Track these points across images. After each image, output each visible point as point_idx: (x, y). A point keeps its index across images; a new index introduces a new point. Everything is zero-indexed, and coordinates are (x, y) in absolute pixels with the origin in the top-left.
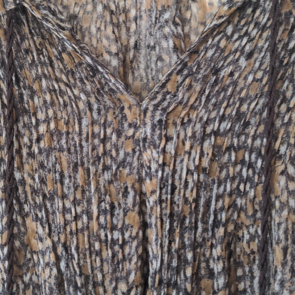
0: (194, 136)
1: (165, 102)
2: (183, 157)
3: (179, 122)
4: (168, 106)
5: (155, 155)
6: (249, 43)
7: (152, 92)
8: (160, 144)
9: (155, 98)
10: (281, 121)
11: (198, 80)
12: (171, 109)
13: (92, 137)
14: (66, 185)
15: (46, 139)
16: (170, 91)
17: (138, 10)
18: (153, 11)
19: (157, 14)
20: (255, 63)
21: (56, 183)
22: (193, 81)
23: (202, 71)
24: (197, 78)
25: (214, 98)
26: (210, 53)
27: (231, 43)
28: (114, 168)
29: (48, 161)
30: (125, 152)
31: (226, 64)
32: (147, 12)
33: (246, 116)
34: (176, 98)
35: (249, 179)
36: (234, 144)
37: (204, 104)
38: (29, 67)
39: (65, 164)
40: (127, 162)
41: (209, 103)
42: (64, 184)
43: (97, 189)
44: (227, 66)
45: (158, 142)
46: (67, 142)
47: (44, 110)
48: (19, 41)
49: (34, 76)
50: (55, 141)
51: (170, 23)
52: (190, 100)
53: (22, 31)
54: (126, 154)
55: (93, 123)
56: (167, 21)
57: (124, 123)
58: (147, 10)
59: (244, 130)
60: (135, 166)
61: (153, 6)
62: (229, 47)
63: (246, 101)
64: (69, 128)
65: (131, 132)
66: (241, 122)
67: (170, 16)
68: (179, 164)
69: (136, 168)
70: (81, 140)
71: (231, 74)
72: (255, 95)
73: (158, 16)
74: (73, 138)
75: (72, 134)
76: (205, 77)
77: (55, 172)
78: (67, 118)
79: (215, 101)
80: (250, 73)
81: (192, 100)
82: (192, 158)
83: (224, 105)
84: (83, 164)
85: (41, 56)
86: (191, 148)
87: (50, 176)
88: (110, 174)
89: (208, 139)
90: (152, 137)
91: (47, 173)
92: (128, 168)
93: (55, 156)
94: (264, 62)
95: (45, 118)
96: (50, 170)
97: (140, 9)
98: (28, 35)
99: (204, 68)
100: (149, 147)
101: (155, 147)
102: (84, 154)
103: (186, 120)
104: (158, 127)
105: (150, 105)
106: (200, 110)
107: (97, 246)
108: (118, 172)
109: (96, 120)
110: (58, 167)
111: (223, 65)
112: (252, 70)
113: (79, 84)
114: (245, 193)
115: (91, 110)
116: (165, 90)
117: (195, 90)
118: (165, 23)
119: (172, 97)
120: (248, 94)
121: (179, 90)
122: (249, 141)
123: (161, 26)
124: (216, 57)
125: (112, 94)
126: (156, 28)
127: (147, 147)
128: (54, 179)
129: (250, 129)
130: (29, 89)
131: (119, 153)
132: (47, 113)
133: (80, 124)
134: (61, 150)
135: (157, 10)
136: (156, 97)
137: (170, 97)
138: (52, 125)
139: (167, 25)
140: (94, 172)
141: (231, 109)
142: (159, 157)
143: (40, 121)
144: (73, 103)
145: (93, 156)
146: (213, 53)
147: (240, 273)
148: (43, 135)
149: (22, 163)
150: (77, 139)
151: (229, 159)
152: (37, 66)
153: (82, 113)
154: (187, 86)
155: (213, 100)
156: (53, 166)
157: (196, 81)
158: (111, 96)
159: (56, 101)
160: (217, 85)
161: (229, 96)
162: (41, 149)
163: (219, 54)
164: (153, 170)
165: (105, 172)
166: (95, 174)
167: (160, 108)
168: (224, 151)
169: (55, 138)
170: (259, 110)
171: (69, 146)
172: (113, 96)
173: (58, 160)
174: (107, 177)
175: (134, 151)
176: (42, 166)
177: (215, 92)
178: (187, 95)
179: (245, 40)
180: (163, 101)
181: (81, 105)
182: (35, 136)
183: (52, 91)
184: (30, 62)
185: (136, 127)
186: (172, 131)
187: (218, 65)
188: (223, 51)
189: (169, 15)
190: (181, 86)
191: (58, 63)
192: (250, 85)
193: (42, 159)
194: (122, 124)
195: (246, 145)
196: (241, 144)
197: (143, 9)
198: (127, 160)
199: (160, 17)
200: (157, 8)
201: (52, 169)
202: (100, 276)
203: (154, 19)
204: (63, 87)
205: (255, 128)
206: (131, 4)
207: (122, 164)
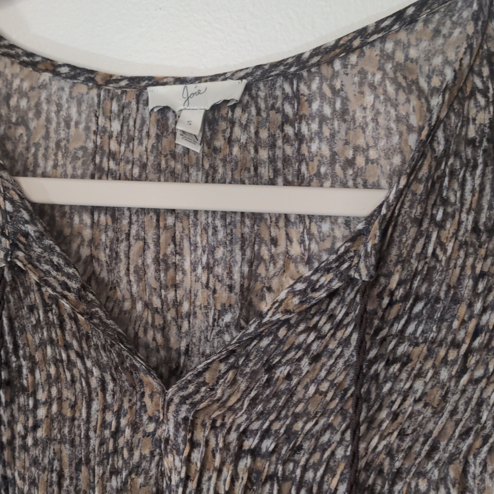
0: (227, 447)
1: (198, 395)
2: (211, 474)
3: (208, 423)
4: (201, 401)
5: (178, 464)
6: (318, 340)
7: (182, 379)
8: (184, 449)
9: (185, 388)
10: (343, 450)
11: (245, 375)
12: (202, 405)
13: (101, 426)
14: (65, 488)
15: (44, 426)
16: (208, 382)
17: (192, 303)
18: (211, 309)
19: (215, 314)
20: (321, 370)
21: (51, 486)
22: (238, 375)
23: (251, 364)
24: (245, 372)
25: (262, 404)
26: (265, 342)
27: (294, 335)
28: (124, 474)
29: (44, 456)
30: (141, 454)
31: (284, 361)
32: (203, 308)
33: (298, 438)
34: (214, 392)
36: (278, 473)
37: (247, 407)
38: (32, 330)
39: (66, 460)
40: (143, 468)
41: (254, 408)
42: (63, 487)
44: (285, 363)
45: (182, 447)
46: (70, 432)
47: (47, 388)
48: (22, 295)
49: (38, 341)
50: (55, 429)
51: (232, 328)
52: (231, 399)
53: (26, 281)
54: (142, 457)
55: (105, 408)
56: (227, 326)
57: (142, 414)
58: (202, 305)
59: (293, 455)
60: (153, 475)
61: (211, 302)
62: (291, 340)
63: (303, 417)
64: (75, 412)
65: (151, 427)
66: (290, 445)
67: (232, 318)
68: (206, 481)
69: (154, 477)
70: (88, 430)
71: (289, 377)
72: (315, 412)
73: (216, 317)
74: (79, 426)
75: (78, 420)
76: (254, 373)
77: (52, 471)
78: (73, 399)
79: (262, 409)
80: (312, 381)
81: (233, 400)
82: (223, 478)
83: (272, 417)
84: (88, 461)
85: (50, 314)
86: (223, 463)
87: (44, 476)
88: (119, 480)
89: (245, 457)
90: (175, 439)
91: (40, 472)
92: (143, 476)
93: (54, 449)
94: (334, 371)
95: (46, 399)
96: (45, 468)
97: (194, 302)
98: (35, 286)
99: (254, 361)
100: (171, 452)
101: (178, 454)
102: (91, 448)
103: (218, 424)
104: (182, 426)
105: (177, 395)
106: (239, 415)
108: (129, 481)
109: (110, 405)
110: (56, 463)
111: (280, 361)
112: (316, 378)
113: (93, 353)
115: (104, 389)
116: (201, 380)
117: (239, 387)
118: (225, 329)
119: (209, 390)
120: (307, 408)
121: (220, 383)
122: (298, 472)
123: (220, 330)
124: (271, 349)
125: (134, 372)
126: (214, 332)
127: (168, 450)
128: (49, 481)
129: (302, 455)
130: (29, 360)
131: (133, 454)
132: (49, 392)
133: (89, 407)
134: (61, 442)
135: (215, 309)
136: (187, 388)
137: (206, 390)
138: (55, 408)
139: (227, 331)
140: (101, 475)
141: (280, 424)
142: (182, 467)
143: (40, 402)
144: (83, 380)
145: (100, 452)
146: (268, 342)
148: (41, 420)
150: (83, 428)
151: (271, 491)
152: (42, 328)
153: (93, 393)
154: (228, 382)
155: (260, 406)
156: (49, 462)
157: (243, 375)
158: (132, 373)
159: (62, 376)
160: (269, 387)
161: (280, 406)
162: (37, 439)
163: (276, 346)
164: (173, 483)
165: (114, 477)
166: (102, 477)
167: (188, 402)
168: (263, 481)
169: (56, 425)
170: (317, 432)
171: (73, 436)
172: (134, 375)
173: (58, 455)
174: (116, 484)
175: (152, 454)
176: (35, 462)
177: (265, 396)
178: (229, 391)
179: (312, 336)
180: (195, 394)
181: (94, 382)
182: (31, 423)
183: (59, 362)
184: (34, 322)
185: (159, 423)
186: (200, 435)
187: (273, 361)
188: (282, 342)
189: (230, 317)
190: (223, 378)
191: (71, 324)
192: (310, 398)
193: (37, 452)
194: (141, 416)
195: (294, 476)
196: (287, 473)
197: (198, 303)
198: (143, 465)
199: (219, 319)
200: (215, 306)
201: (47, 467)
203: (211, 320)
204: (73, 357)
205: (306, 456)
206: (183, 296)
207: (136, 469)
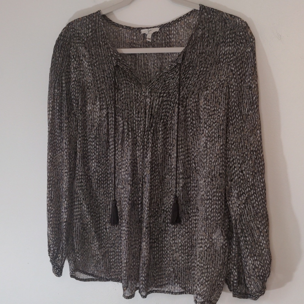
0: (157, 96)
3: (154, 92)
4: (152, 88)
5: (149, 100)
6: (173, 75)
13: (135, 95)
20: (174, 81)
26: (164, 77)
28: (139, 103)
31: (167, 80)
34: (155, 86)
35: (170, 109)
37: (161, 89)
38: (121, 78)
39: (128, 102)
42: (128, 106)
43: (135, 108)
45: (149, 97)
49: (122, 80)
55: (135, 91)
58: (153, 72)
59: (169, 96)
60: (144, 102)
63: (171, 89)
64: (130, 92)
66: (169, 94)
68: (154, 102)
70: (132, 96)
71: (168, 83)
72: (173, 88)
73: (155, 74)
75: (130, 94)
76: (162, 82)
77: (126, 104)
78: (129, 90)
79: (163, 89)
80: (172, 83)
82: (157, 101)
83: (165, 90)
84: (132, 101)
85: (124, 75)
86: (157, 99)
87: (124, 105)
89: (161, 97)
90: (148, 95)
93: (126, 100)
94: (176, 81)
97: (151, 72)
99: (162, 80)
102: (133, 99)
103: (156, 92)
104: (149, 93)
105: (148, 87)
106: (159, 90)
107: (134, 121)
113: (133, 82)
114: (169, 112)
115: (135, 88)
127: (147, 98)
129: (171, 96)
130: (120, 84)
131: (141, 99)
132: (125, 89)
133: (132, 91)
134: (127, 98)
136: (150, 86)
137: (153, 86)
138: (126, 92)
141: (167, 91)
143: (123, 91)
144: (131, 86)
145: (135, 99)
147: (167, 133)
148: (123, 95)
149: (118, 103)
151: (165, 103)
152: (123, 77)
153: (133, 89)
154: (157, 84)
156: (125, 102)
157: (160, 83)
159: (127, 86)
160: (165, 85)
161: (167, 88)
162: (123, 98)
163: (166, 77)
164: (148, 103)
165: (137, 104)
166: (135, 104)
167: (150, 88)
168: (164, 101)
169: (126, 95)
170: (173, 92)
171: (129, 97)
175: (144, 99)
176: (122, 103)
178: (158, 86)
181: (133, 87)
182: (121, 95)
183: (126, 83)
185: (145, 93)
186: (152, 94)
187: (165, 80)
191: (128, 76)
192: (172, 86)
193: (123, 101)
194: (142, 92)
195: (169, 100)
200: (155, 72)
202: (135, 129)
204: (129, 82)
206: (149, 71)
207: (141, 102)
